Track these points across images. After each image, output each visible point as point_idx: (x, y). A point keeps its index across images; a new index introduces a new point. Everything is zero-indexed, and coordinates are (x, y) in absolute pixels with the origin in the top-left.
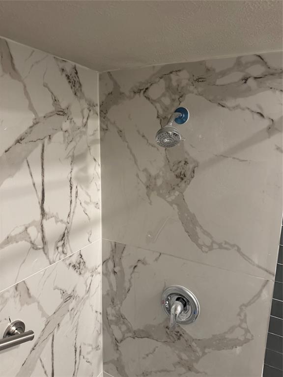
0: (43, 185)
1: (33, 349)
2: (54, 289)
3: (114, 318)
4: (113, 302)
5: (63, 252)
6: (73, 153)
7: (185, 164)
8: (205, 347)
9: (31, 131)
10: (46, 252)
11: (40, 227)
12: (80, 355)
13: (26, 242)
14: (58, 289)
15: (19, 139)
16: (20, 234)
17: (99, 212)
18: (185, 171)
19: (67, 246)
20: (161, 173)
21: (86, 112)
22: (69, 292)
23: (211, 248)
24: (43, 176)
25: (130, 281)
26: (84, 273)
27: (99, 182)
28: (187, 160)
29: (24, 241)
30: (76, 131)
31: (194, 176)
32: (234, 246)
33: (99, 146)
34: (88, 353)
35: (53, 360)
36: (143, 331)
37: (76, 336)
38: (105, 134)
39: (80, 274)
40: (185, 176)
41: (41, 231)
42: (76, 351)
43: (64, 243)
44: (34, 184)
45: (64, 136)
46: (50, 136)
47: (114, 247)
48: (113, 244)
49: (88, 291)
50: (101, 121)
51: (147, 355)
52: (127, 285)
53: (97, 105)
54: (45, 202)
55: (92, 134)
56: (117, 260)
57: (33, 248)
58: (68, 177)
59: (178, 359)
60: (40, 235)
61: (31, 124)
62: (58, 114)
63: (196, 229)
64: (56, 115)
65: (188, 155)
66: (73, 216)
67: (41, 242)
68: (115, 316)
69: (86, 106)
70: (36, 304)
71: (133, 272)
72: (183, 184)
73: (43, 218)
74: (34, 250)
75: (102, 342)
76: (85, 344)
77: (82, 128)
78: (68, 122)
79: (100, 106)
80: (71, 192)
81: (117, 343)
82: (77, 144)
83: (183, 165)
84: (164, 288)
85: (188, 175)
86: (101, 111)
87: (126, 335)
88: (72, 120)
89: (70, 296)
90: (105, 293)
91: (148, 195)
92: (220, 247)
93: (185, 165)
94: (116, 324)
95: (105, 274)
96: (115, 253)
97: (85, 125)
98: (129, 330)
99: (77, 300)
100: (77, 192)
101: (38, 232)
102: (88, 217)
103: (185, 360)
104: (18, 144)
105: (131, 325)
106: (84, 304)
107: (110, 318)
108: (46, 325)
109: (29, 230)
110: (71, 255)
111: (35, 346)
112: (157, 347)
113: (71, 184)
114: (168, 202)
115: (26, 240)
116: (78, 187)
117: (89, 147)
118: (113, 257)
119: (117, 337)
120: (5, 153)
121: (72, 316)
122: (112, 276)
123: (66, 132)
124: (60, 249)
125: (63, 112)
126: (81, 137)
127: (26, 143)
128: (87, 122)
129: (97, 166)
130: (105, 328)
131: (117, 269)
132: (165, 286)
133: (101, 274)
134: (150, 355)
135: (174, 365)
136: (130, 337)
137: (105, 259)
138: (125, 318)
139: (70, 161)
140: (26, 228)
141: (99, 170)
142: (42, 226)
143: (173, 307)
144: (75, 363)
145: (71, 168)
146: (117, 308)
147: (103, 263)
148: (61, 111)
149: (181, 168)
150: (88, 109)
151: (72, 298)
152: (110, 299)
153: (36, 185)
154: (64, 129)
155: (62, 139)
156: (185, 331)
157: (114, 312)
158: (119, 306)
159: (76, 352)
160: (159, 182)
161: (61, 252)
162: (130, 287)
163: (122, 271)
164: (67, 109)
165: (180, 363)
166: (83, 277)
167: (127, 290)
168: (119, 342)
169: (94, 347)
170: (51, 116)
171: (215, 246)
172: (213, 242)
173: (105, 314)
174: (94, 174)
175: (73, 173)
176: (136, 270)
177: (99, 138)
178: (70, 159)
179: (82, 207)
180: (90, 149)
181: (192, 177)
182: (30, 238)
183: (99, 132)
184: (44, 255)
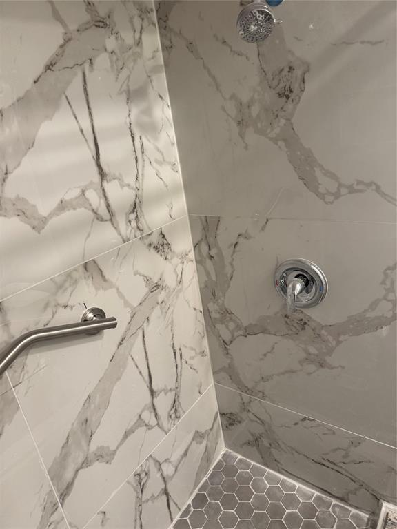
0: (94, 132)
1: (121, 344)
2: (135, 275)
3: (218, 316)
4: (214, 296)
5: (138, 228)
6: (128, 86)
7: (289, 72)
8: (339, 335)
9: (64, 52)
10: (115, 225)
11: (101, 191)
12: (181, 359)
13: (88, 211)
14: (140, 275)
15: (49, 64)
16: (76, 198)
17: (179, 177)
18: (291, 82)
19: (142, 220)
20: (256, 97)
21: (137, 21)
22: (155, 280)
23: (337, 195)
24: (92, 120)
25: (231, 264)
26: (171, 259)
27: (172, 133)
28: (292, 65)
29: (83, 209)
30: (127, 52)
31: (304, 88)
32: (370, 184)
33: (164, 75)
34: (192, 358)
35: (147, 359)
36: (256, 325)
37: (173, 335)
38: (169, 54)
39: (166, 259)
40: (291, 91)
41: (104, 198)
42: (175, 353)
43: (137, 216)
44: (82, 131)
45: (111, 61)
46: (91, 60)
47: (205, 224)
48: (204, 220)
49: (180, 282)
50: (162, 35)
51: (265, 355)
52: (228, 270)
53: (152, 10)
54: (101, 157)
55: (151, 57)
56: (211, 240)
57: (98, 219)
58: (126, 122)
59: (304, 355)
60: (103, 202)
61: (62, 42)
62: (96, 26)
63: (314, 171)
64: (94, 27)
65: (293, 54)
66: (142, 180)
67: (107, 212)
68: (219, 313)
69: (135, 12)
70: (114, 290)
71: (234, 252)
72: (290, 106)
73: (102, 179)
74: (100, 222)
75: (207, 347)
76: (186, 347)
77: (134, 47)
78: (113, 37)
79: (157, 11)
80: (134, 145)
81: (225, 345)
82: (131, 72)
83: (287, 73)
84: (277, 265)
85: (296, 87)
86: (159, 19)
87: (236, 334)
88: (119, 35)
89: (157, 286)
90: (203, 286)
91: (242, 135)
92: (352, 190)
93: (290, 74)
94: (222, 322)
95: (199, 262)
96: (208, 230)
97: (139, 43)
98: (238, 327)
99: (167, 291)
100: (142, 146)
101: (100, 198)
102: (164, 182)
103: (314, 355)
104: (49, 71)
105: (239, 320)
106: (177, 297)
107: (213, 315)
108: (132, 317)
109: (88, 194)
110: (149, 233)
111: (122, 340)
112: (276, 343)
113: (132, 134)
114: (271, 139)
115: (86, 208)
116: (143, 138)
117: (149, 77)
118: (206, 237)
119: (224, 339)
120: (34, 85)
121: (164, 311)
122: (208, 262)
123: (112, 53)
124: (133, 223)
125: (103, 22)
126: (135, 61)
127: (59, 70)
128: (140, 38)
129: (166, 107)
130: (209, 330)
131: (213, 253)
132: (278, 262)
133: (194, 261)
134: (269, 354)
135: (301, 363)
136: (241, 335)
137: (196, 242)
138: (231, 313)
139: (126, 99)
140: (83, 192)
141: (169, 112)
142: (103, 190)
143: (290, 286)
144: (177, 368)
145: (127, 108)
146: (220, 301)
147: (195, 247)
148: (100, 21)
149: (285, 80)
150: (140, 16)
151: (160, 289)
152: (210, 292)
153: (84, 132)
154: (109, 48)
155: (109, 64)
156: (311, 318)
157: (217, 307)
158: (222, 298)
159: (175, 355)
160: (255, 110)
161: (136, 227)
162: (233, 272)
163: (220, 253)
164: (109, 17)
165: (308, 359)
166: (171, 263)
167: (229, 277)
168: (228, 343)
169: (198, 351)
170: (87, 29)
171: (344, 191)
172: (340, 185)
173: (206, 312)
174: (162, 119)
175: (132, 116)
176: (238, 248)
177: (163, 63)
178: (124, 96)
179: (154, 168)
180: (151, 81)
181: (303, 91)
182: (90, 205)
183: (160, 54)
184: (113, 229)
